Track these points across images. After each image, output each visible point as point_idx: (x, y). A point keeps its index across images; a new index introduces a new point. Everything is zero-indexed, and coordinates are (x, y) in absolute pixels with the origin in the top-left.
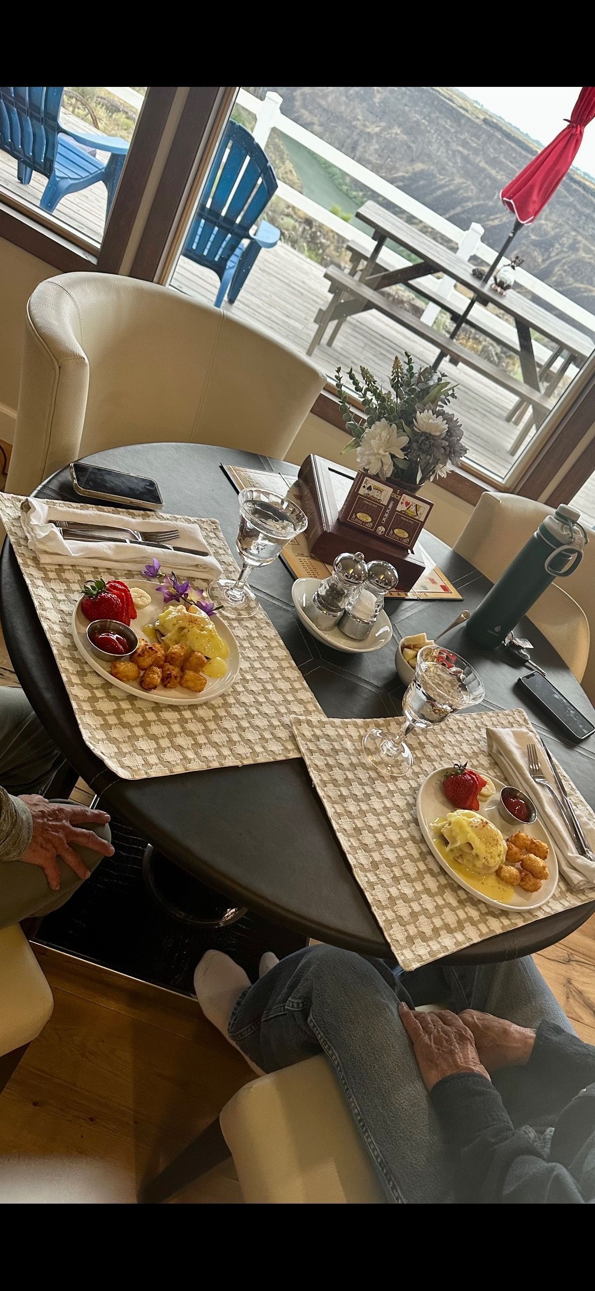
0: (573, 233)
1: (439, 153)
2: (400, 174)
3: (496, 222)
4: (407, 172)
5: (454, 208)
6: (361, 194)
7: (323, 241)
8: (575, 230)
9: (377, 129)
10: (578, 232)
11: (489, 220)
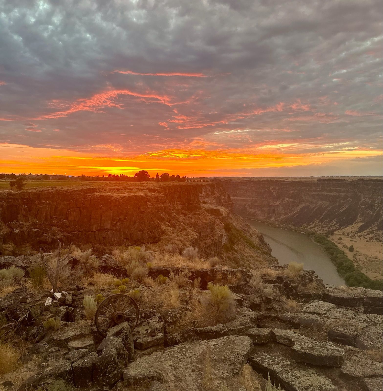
0: (379, 197)
1: (307, 198)
2: (295, 212)
3: (344, 209)
4: (298, 210)
5: (324, 213)
6: (284, 225)
7: (293, 285)
8: (379, 196)
9: (280, 202)
10: (381, 196)
11: (340, 210)
